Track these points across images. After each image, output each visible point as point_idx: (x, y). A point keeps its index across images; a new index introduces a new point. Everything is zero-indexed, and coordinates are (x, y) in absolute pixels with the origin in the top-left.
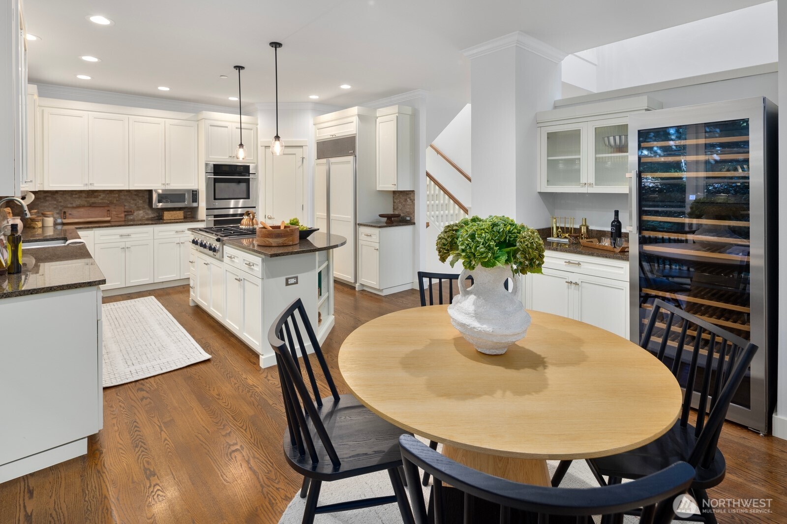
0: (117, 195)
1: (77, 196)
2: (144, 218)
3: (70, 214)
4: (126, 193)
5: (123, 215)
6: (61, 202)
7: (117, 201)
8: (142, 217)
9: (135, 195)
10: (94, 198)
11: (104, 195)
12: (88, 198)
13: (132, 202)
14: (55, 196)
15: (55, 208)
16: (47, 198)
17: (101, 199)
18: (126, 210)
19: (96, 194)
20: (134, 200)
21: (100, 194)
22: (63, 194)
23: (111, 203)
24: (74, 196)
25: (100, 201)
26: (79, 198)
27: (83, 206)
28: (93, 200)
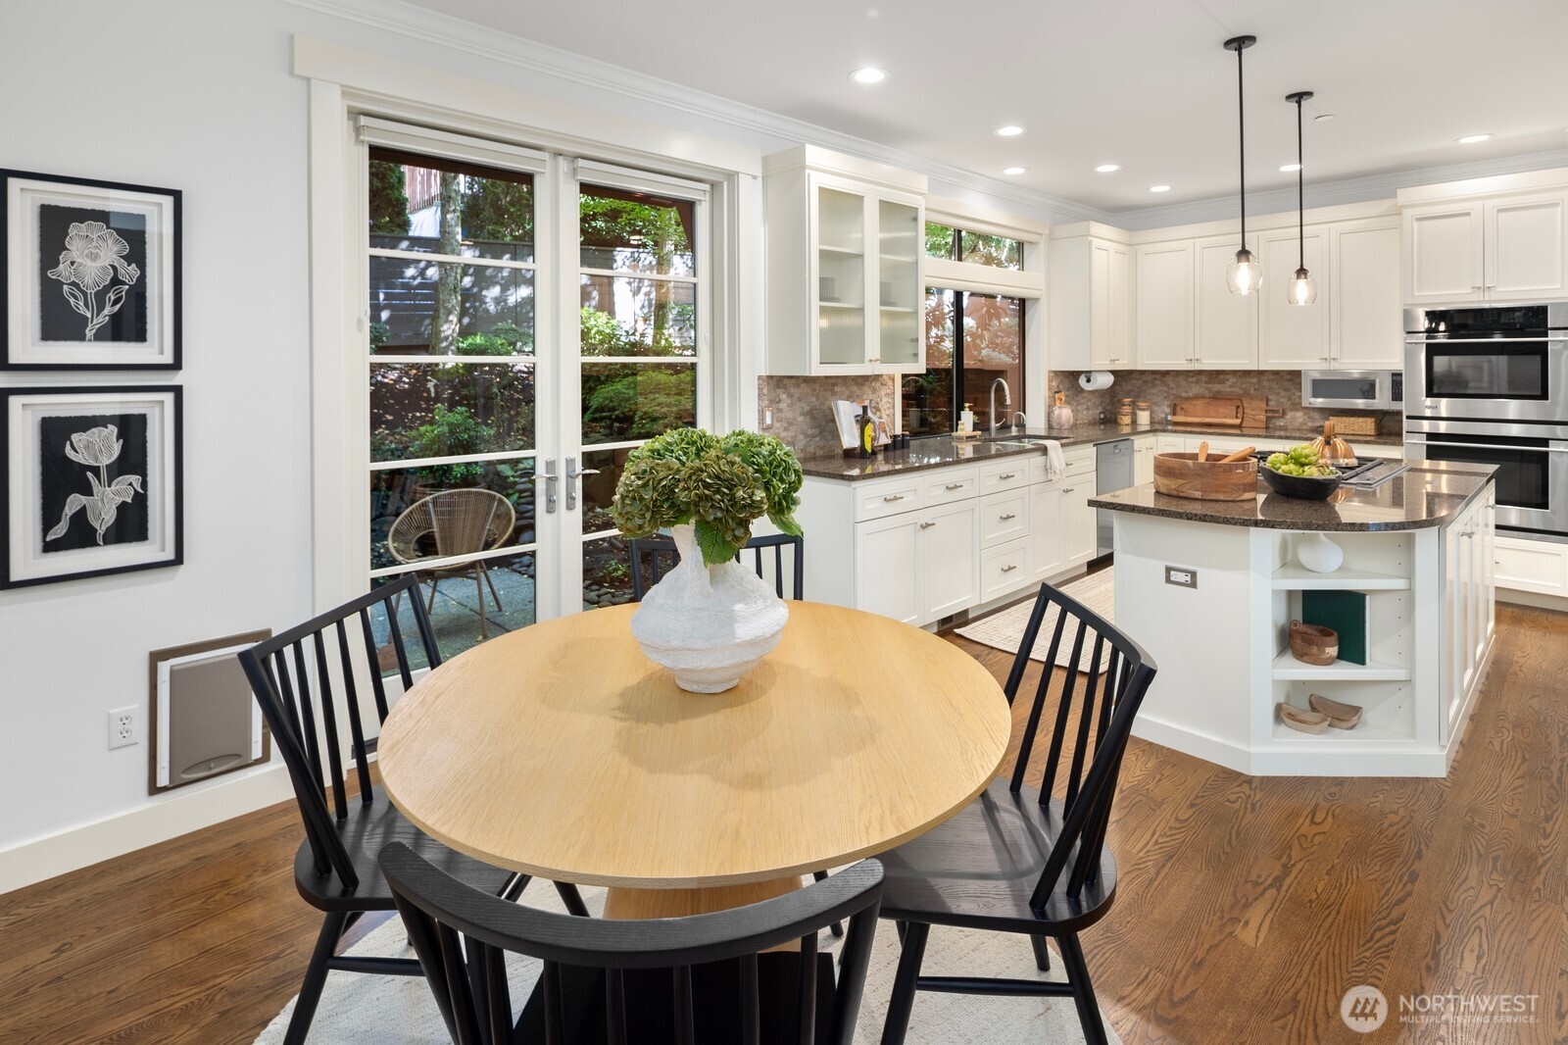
0: (1255, 380)
1: (1194, 380)
2: (1305, 427)
3: (1182, 409)
4: (1271, 377)
5: (1263, 417)
6: (1172, 388)
7: (1255, 390)
8: (1301, 424)
9: (1289, 380)
10: (1219, 383)
11: (1234, 380)
12: (1209, 383)
13: (1282, 393)
14: (1165, 379)
15: (1165, 397)
16: (1157, 382)
17: (1230, 386)
18: (1269, 408)
19: (1222, 377)
20: (1286, 390)
21: (1228, 377)
22: (1175, 376)
23: (1246, 394)
24: (1190, 379)
25: (1228, 390)
26: (1197, 383)
27: (1203, 397)
28: (1217, 387)
